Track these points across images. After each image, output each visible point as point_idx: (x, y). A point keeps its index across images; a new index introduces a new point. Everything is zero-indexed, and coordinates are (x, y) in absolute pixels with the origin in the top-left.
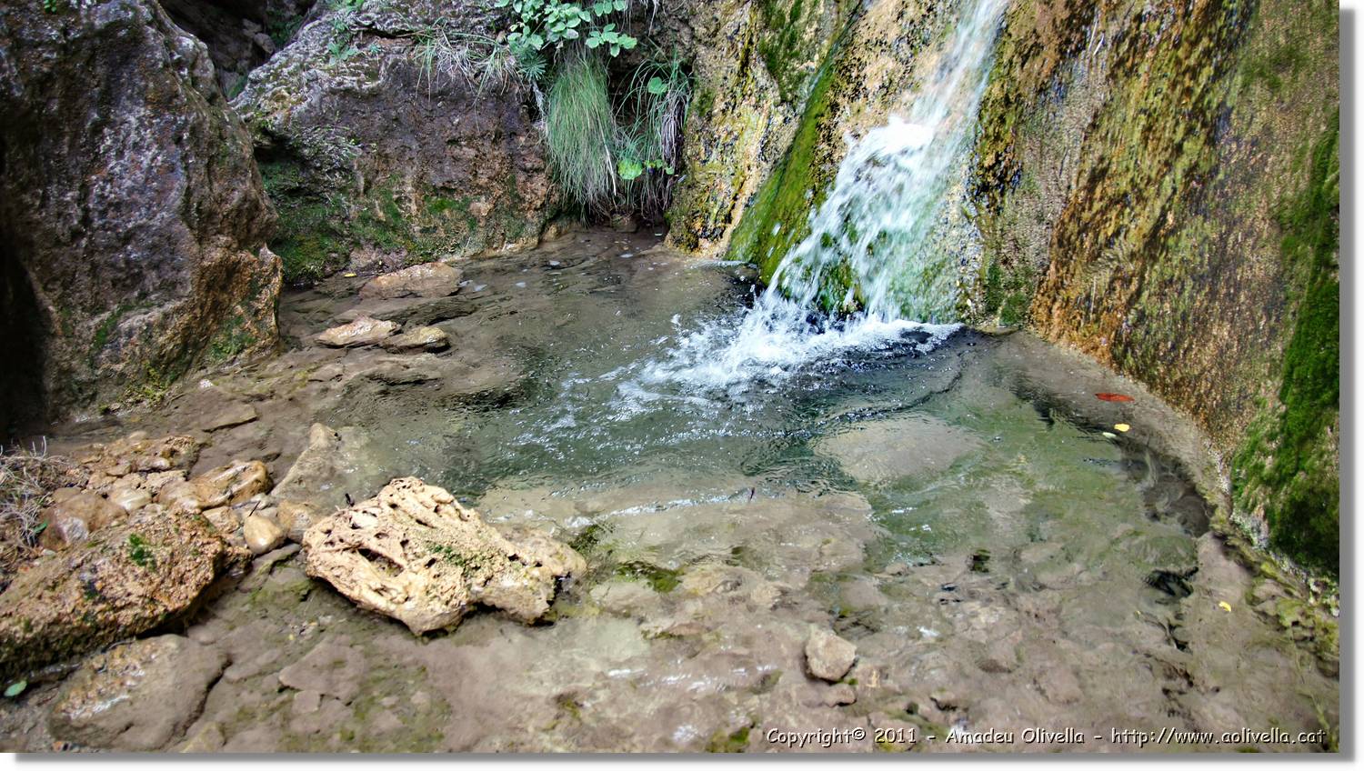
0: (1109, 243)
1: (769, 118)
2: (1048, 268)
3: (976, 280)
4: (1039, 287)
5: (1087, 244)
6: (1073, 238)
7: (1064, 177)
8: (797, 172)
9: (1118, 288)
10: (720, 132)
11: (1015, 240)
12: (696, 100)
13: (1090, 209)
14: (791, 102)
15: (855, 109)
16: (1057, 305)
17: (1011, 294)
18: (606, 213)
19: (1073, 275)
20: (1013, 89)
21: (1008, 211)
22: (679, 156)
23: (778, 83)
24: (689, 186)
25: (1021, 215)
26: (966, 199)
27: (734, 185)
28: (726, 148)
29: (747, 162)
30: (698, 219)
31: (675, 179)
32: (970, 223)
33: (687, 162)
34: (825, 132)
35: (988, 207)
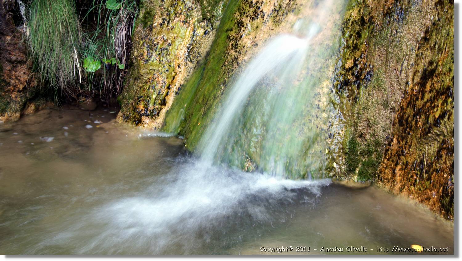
0: (437, 123)
1: (194, 30)
2: (392, 140)
3: (340, 149)
4: (386, 154)
5: (420, 124)
6: (410, 119)
7: (403, 76)
8: (213, 70)
9: (444, 155)
10: (159, 39)
11: (368, 120)
12: (141, 16)
13: (422, 99)
14: (210, 19)
15: (255, 26)
16: (399, 167)
17: (365, 159)
18: (74, 96)
19: (410, 146)
20: (367, 13)
21: (363, 100)
22: (128, 56)
23: (201, 6)
24: (135, 79)
25: (372, 103)
26: (332, 91)
27: (167, 78)
28: (163, 52)
29: (178, 62)
30: (142, 102)
31: (125, 72)
32: (335, 108)
33: (134, 61)
34: (233, 42)
35: (348, 97)
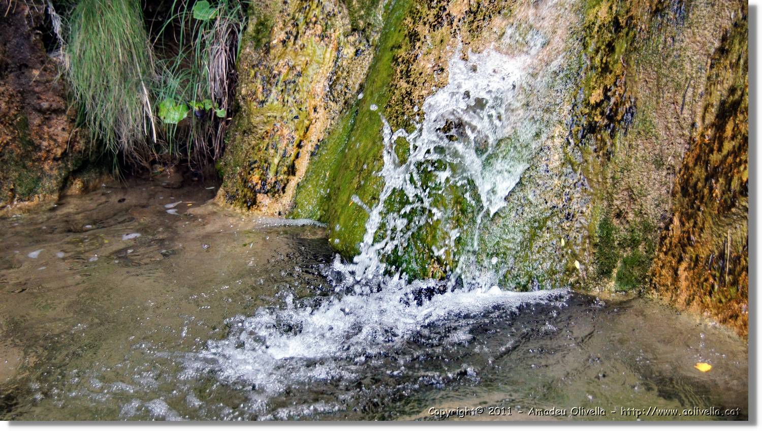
0: (745, 190)
1: (338, 50)
2: (671, 221)
3: (584, 238)
4: (661, 245)
5: (717, 192)
6: (700, 185)
7: (686, 113)
10: (280, 66)
11: (629, 189)
12: (251, 28)
13: (720, 150)
14: (364, 30)
15: (438, 39)
16: (684, 265)
17: (627, 253)
18: (145, 164)
19: (702, 230)
20: (623, 11)
21: (620, 155)
22: (232, 95)
23: (348, 8)
24: (245, 132)
25: (636, 160)
26: (569, 143)
27: (297, 130)
28: (289, 87)
29: (313, 103)
30: (256, 171)
31: (227, 122)
32: (575, 171)
33: (242, 103)
34: (403, 67)
35: (595, 151)
